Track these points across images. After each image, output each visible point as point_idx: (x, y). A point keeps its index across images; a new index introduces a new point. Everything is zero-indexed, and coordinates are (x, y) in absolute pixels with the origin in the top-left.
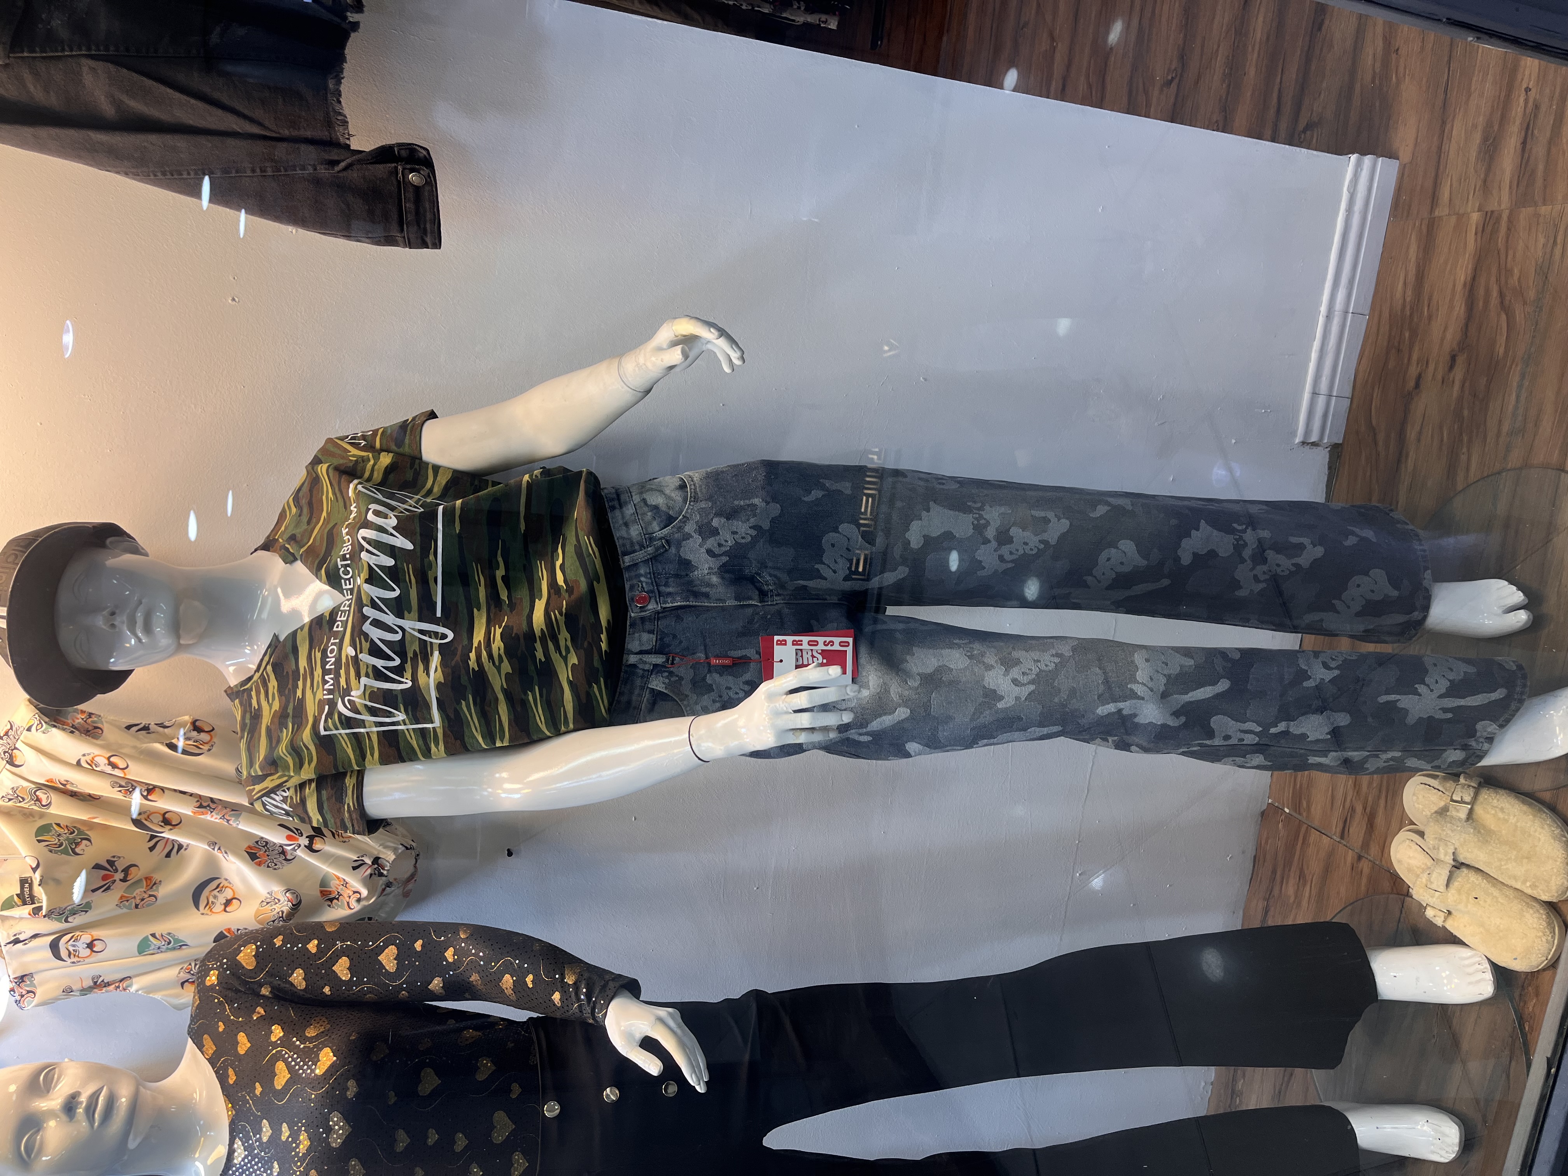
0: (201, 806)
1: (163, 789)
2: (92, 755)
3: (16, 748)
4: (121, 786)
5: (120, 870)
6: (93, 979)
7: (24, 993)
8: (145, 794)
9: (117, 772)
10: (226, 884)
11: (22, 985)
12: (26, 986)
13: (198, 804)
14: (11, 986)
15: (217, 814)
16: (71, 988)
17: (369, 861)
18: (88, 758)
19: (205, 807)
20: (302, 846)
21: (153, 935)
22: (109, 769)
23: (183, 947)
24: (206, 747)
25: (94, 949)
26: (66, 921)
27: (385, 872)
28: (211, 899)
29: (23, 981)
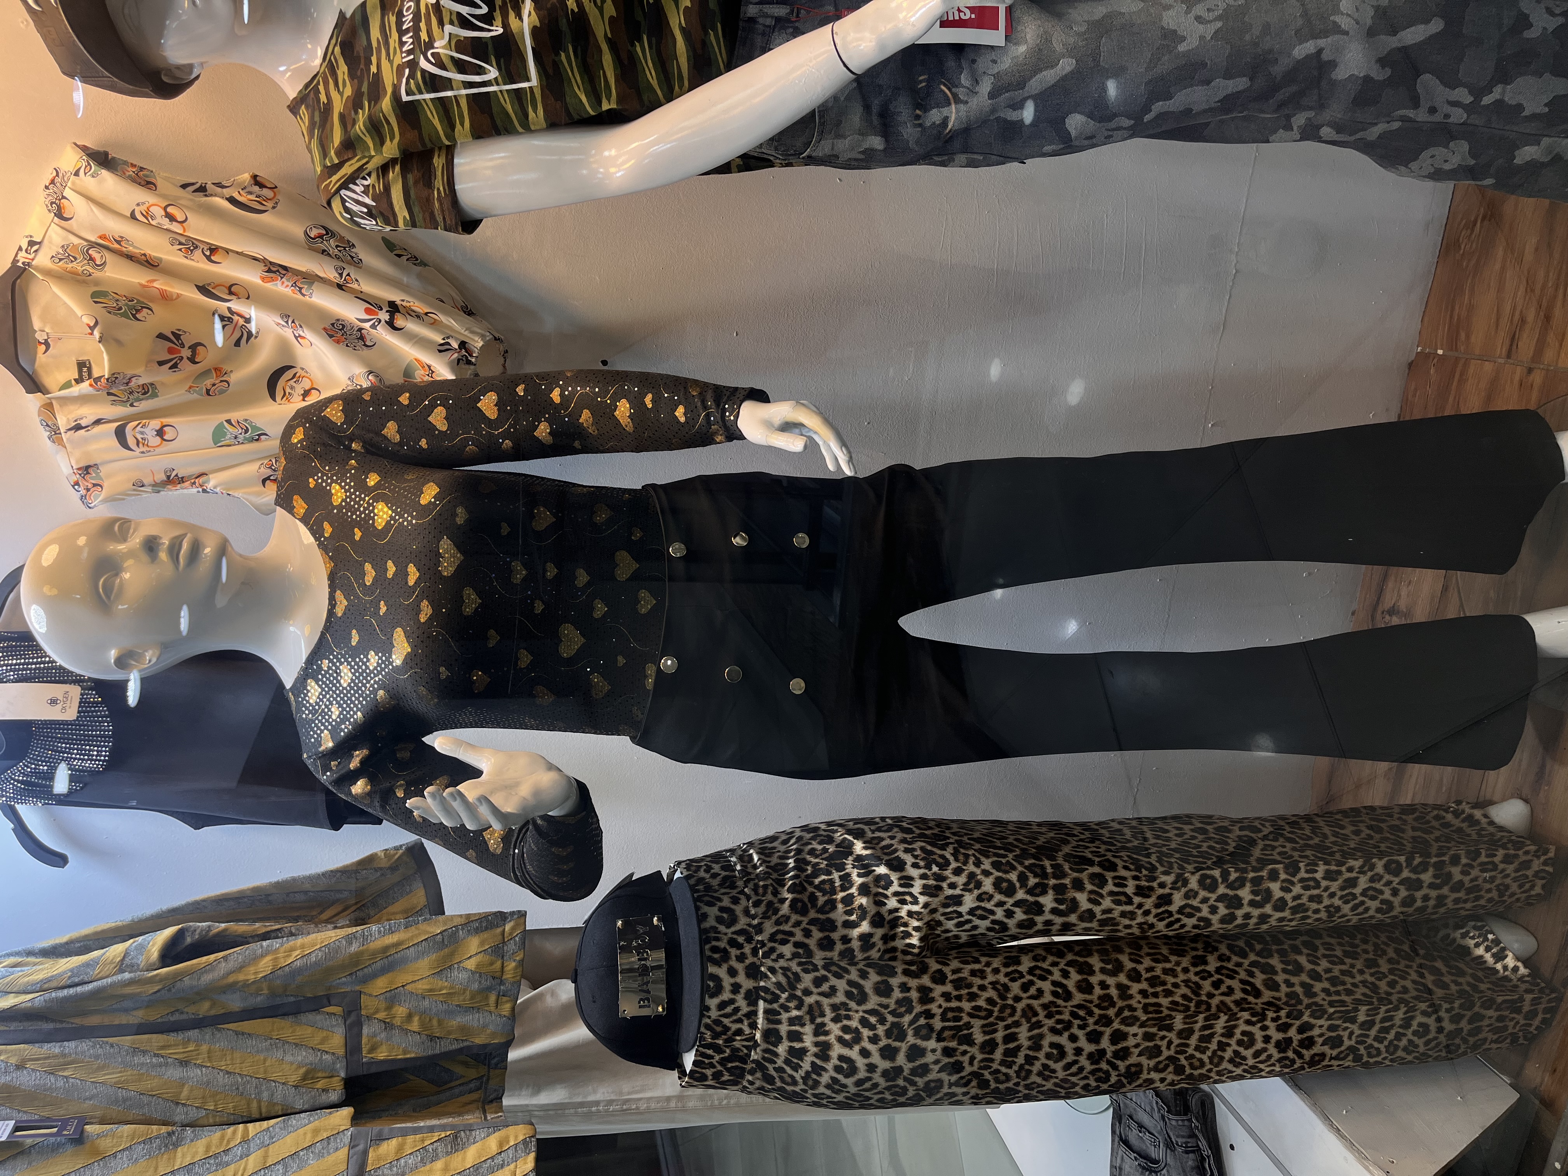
0: (269, 271)
1: (227, 251)
2: (147, 205)
3: (64, 197)
4: (180, 244)
5: (187, 346)
6: (166, 472)
7: (90, 486)
8: (208, 253)
9: (176, 227)
10: (303, 374)
11: (87, 477)
12: (92, 478)
13: (266, 269)
14: (75, 478)
15: (288, 280)
16: (141, 482)
17: (455, 345)
18: (143, 208)
19: (274, 272)
20: (383, 322)
21: (229, 422)
22: (166, 223)
23: (263, 437)
24: (269, 205)
25: (165, 437)
26: (132, 405)
27: (473, 360)
28: (288, 390)
29: (88, 473)
